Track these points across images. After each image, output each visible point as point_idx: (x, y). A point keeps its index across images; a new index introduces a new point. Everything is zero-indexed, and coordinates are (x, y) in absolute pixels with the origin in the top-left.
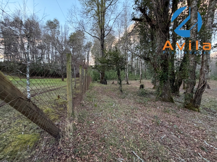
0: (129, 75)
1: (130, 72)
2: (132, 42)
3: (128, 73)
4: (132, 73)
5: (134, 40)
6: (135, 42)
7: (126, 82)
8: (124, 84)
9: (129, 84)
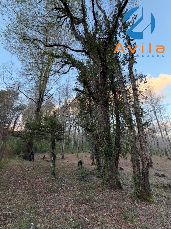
0: (65, 147)
1: (67, 144)
2: (71, 113)
3: (64, 145)
4: (69, 145)
5: (73, 112)
6: (73, 113)
7: (61, 156)
8: (58, 158)
9: (64, 159)
